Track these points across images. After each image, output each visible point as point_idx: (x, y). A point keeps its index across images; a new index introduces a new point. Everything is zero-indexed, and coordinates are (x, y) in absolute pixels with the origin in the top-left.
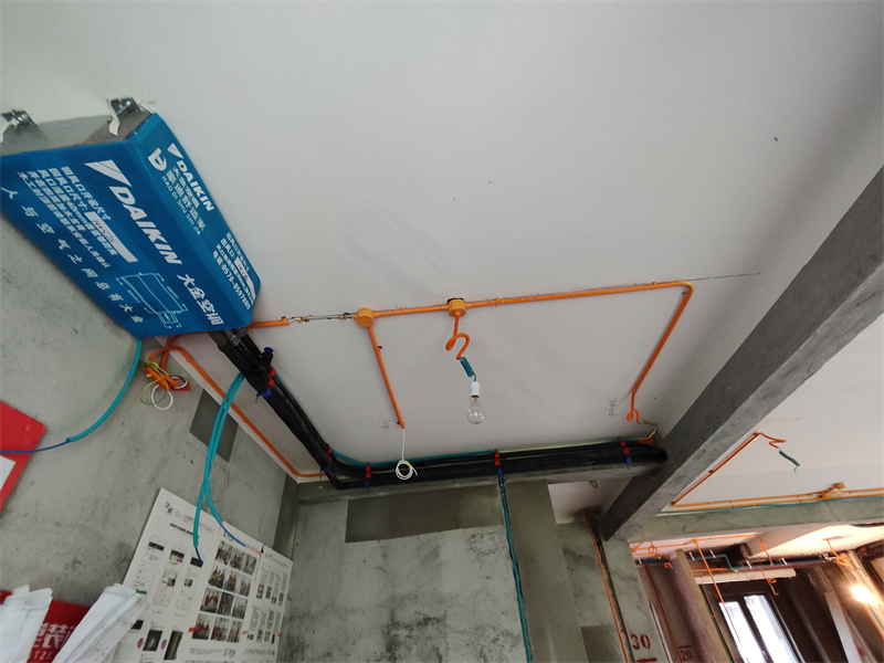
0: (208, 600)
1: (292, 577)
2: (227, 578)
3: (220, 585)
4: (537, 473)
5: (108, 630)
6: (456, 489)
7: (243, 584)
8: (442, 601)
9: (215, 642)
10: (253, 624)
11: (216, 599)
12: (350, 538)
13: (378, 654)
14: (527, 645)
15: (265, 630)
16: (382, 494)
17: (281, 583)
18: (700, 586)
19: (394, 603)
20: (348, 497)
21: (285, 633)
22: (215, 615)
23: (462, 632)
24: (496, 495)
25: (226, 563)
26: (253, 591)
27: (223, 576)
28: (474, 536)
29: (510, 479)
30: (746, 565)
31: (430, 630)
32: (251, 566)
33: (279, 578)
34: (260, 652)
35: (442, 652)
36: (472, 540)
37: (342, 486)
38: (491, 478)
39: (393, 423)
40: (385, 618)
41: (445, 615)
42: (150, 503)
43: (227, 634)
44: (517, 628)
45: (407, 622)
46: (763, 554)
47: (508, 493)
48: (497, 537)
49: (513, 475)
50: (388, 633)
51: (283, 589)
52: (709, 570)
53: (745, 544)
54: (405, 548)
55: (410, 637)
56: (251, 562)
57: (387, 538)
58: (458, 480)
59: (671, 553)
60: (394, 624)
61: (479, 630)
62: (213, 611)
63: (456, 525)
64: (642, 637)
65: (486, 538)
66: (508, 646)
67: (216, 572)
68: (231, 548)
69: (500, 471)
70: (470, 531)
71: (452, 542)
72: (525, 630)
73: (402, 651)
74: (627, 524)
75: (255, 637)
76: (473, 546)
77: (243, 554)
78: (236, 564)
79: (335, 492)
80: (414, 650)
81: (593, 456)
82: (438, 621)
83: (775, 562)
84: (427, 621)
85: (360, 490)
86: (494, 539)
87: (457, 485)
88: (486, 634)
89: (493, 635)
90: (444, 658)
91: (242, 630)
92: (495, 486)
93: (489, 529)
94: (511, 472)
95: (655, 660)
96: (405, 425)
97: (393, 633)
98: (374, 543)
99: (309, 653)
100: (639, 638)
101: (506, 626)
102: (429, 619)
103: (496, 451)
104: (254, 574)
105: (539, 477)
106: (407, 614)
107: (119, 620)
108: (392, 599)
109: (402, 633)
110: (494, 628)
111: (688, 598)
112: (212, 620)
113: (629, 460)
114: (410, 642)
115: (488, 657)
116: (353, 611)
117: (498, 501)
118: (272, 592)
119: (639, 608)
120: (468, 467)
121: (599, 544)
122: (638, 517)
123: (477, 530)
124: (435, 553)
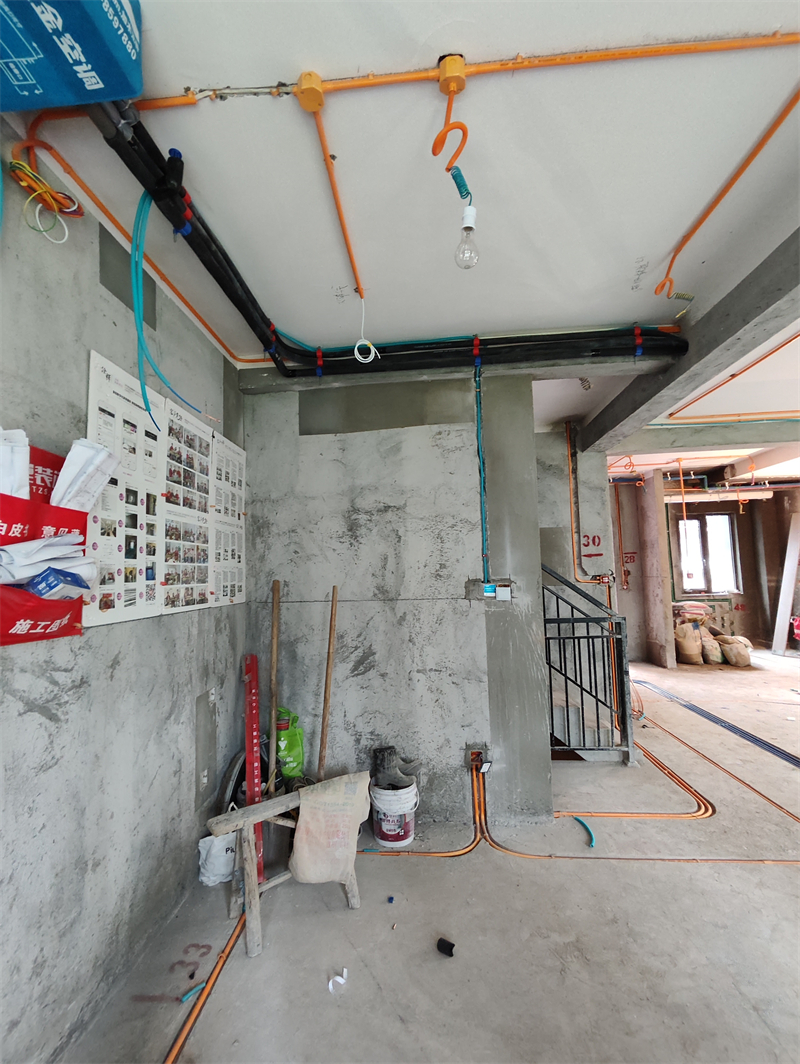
0: (171, 473)
1: (247, 466)
2: (184, 457)
3: (179, 460)
4: (523, 365)
5: (91, 477)
6: (423, 382)
7: (200, 464)
8: (403, 493)
9: (186, 510)
10: (219, 501)
11: (179, 473)
12: (303, 432)
13: (340, 533)
14: (484, 530)
15: (230, 508)
16: (336, 385)
17: (237, 470)
18: (666, 504)
19: (354, 493)
20: (298, 386)
21: (249, 514)
22: (182, 487)
23: (422, 519)
24: (469, 390)
25: (180, 442)
26: (213, 473)
27: (179, 453)
28: (440, 433)
29: (489, 371)
30: (724, 485)
31: (389, 515)
32: (205, 449)
33: (234, 466)
34: (230, 525)
35: (400, 533)
36: (438, 437)
37: (290, 374)
38: (466, 369)
39: (349, 290)
40: (346, 505)
41: (405, 504)
42: (84, 365)
43: (197, 505)
44: (476, 517)
45: (367, 508)
46: (747, 476)
47: (484, 389)
48: (465, 434)
49: (493, 367)
50: (349, 517)
51: (241, 475)
52: (683, 490)
53: (732, 466)
54: (364, 442)
55: (370, 520)
56: (204, 445)
57: (344, 433)
58: (425, 371)
59: (648, 472)
60: (356, 510)
61: (438, 518)
62: (179, 483)
63: (420, 420)
64: (594, 537)
65: (453, 434)
66: (465, 531)
67: (171, 448)
68: (181, 427)
69: (478, 361)
70: (436, 428)
71: (415, 438)
72: (483, 520)
73: (363, 531)
74: (611, 433)
75: (223, 511)
76: (438, 442)
77: (195, 436)
78: (190, 444)
79: (282, 381)
80: (375, 531)
81: (596, 345)
82: (398, 509)
83: (757, 484)
84: (387, 508)
85: (311, 379)
86: (462, 437)
87: (425, 378)
88: (445, 520)
89: (451, 522)
90: (403, 538)
91: (209, 504)
92: (469, 379)
93: (457, 427)
94: (491, 362)
95: (601, 555)
96: (365, 294)
97: (353, 517)
98: (330, 437)
99: (274, 529)
100: (591, 538)
101: (464, 516)
102: (389, 507)
103: (476, 336)
104: (210, 456)
105: (524, 369)
106: (367, 502)
107: (97, 469)
108: (352, 489)
109: (363, 518)
110: (453, 516)
111: (649, 514)
112: (180, 490)
113: (639, 352)
114: (370, 525)
115: (445, 538)
116: (313, 498)
117: (471, 397)
118: (230, 476)
119: (599, 514)
120: (440, 355)
121: (574, 455)
122: (626, 426)
123: (444, 427)
124: (396, 449)
